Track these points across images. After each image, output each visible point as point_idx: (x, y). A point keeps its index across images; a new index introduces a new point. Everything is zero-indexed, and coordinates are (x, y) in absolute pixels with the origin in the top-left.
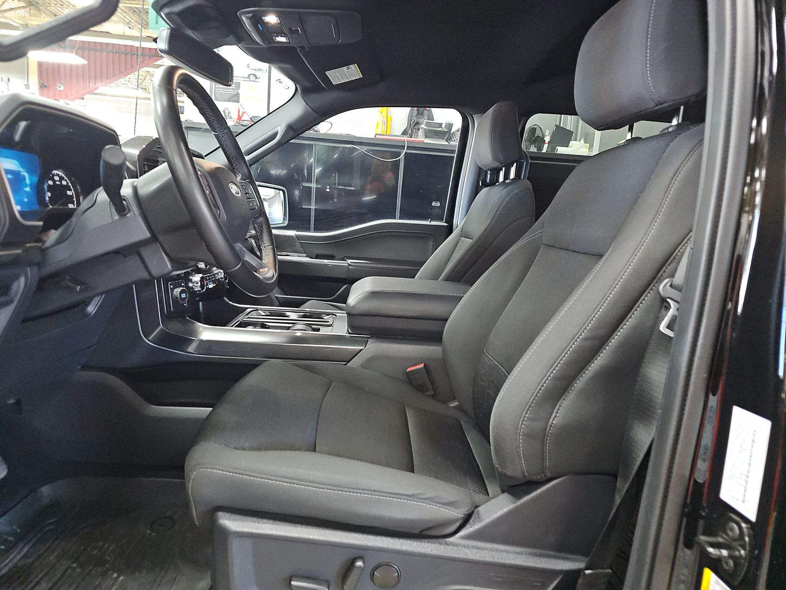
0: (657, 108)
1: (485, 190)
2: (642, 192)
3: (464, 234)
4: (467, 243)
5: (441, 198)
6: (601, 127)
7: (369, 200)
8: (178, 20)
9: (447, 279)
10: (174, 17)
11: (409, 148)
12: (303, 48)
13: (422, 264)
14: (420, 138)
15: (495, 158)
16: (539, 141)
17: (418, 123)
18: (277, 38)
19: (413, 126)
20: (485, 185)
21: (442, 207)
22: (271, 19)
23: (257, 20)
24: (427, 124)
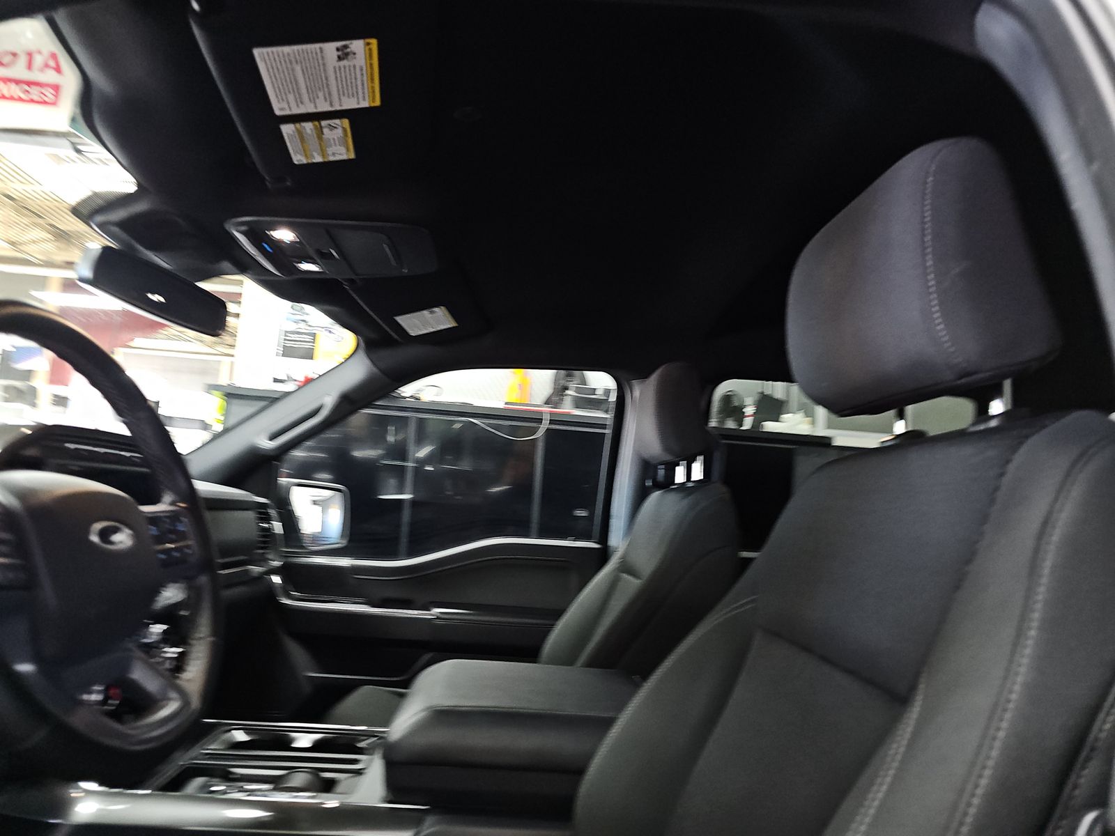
0: (963, 381)
1: (656, 495)
2: (968, 561)
3: (626, 567)
4: (632, 585)
5: (589, 504)
6: (844, 410)
7: (500, 491)
8: (124, 236)
9: (591, 664)
10: (116, 229)
11: (552, 422)
12: (351, 281)
13: (558, 614)
14: (567, 408)
15: (667, 448)
16: (738, 413)
17: (566, 388)
18: (299, 265)
19: (560, 391)
20: (658, 486)
21: (590, 518)
22: (284, 235)
23: (259, 236)
24: (578, 390)
